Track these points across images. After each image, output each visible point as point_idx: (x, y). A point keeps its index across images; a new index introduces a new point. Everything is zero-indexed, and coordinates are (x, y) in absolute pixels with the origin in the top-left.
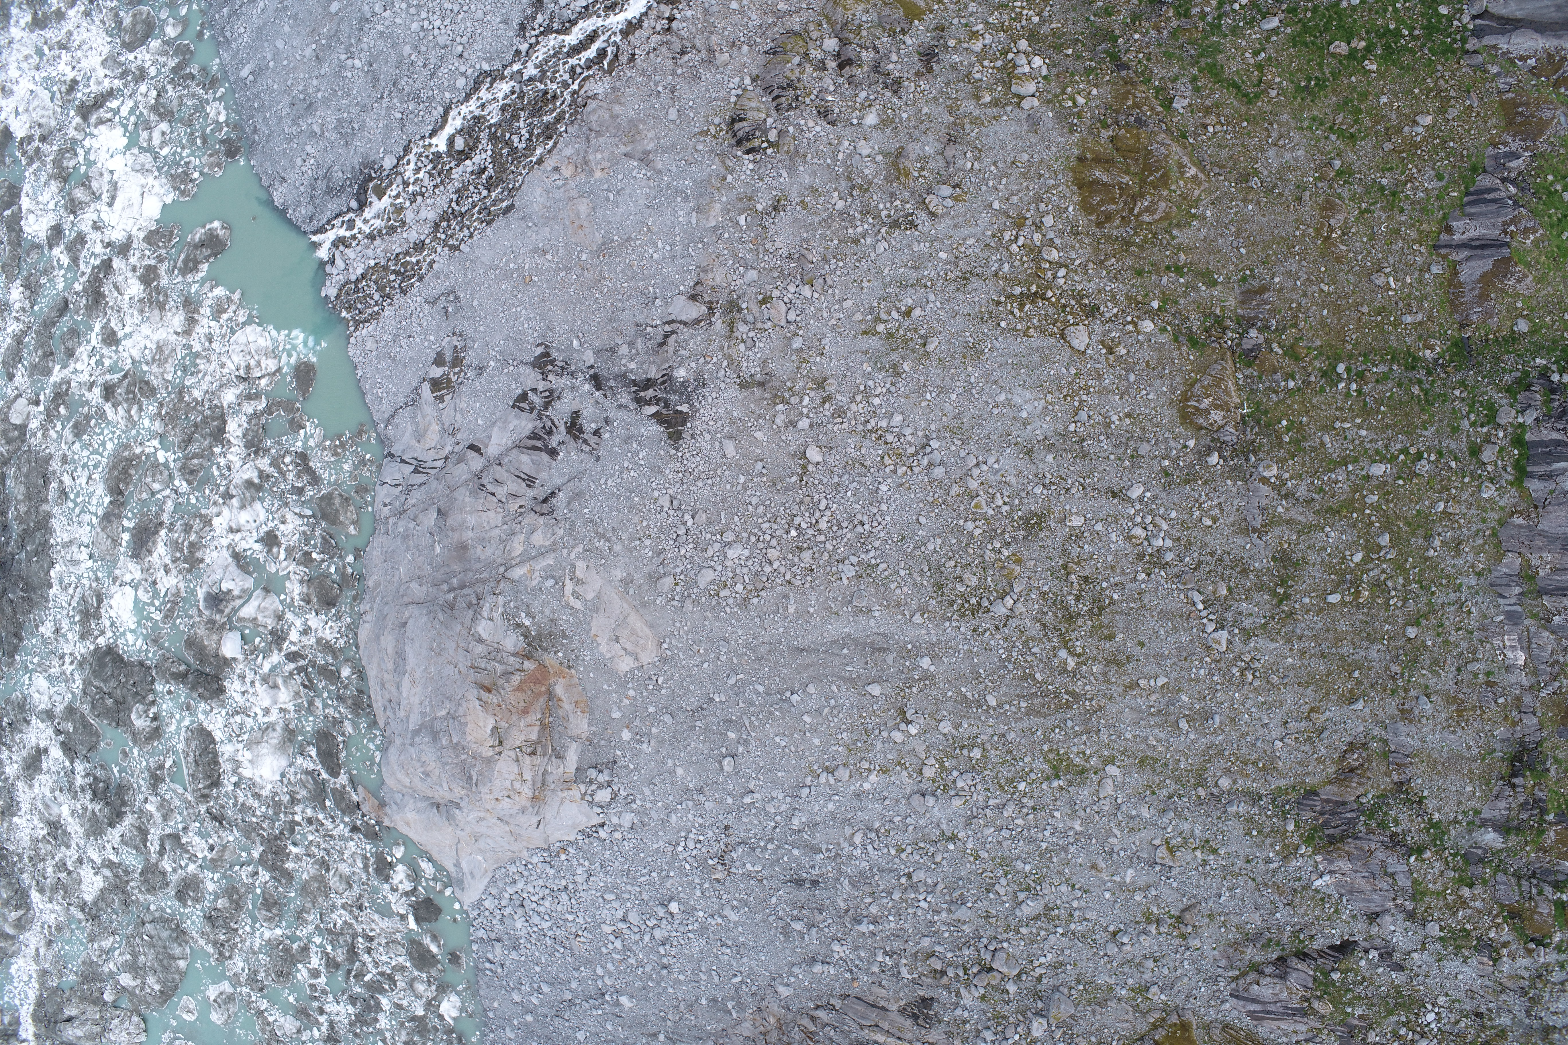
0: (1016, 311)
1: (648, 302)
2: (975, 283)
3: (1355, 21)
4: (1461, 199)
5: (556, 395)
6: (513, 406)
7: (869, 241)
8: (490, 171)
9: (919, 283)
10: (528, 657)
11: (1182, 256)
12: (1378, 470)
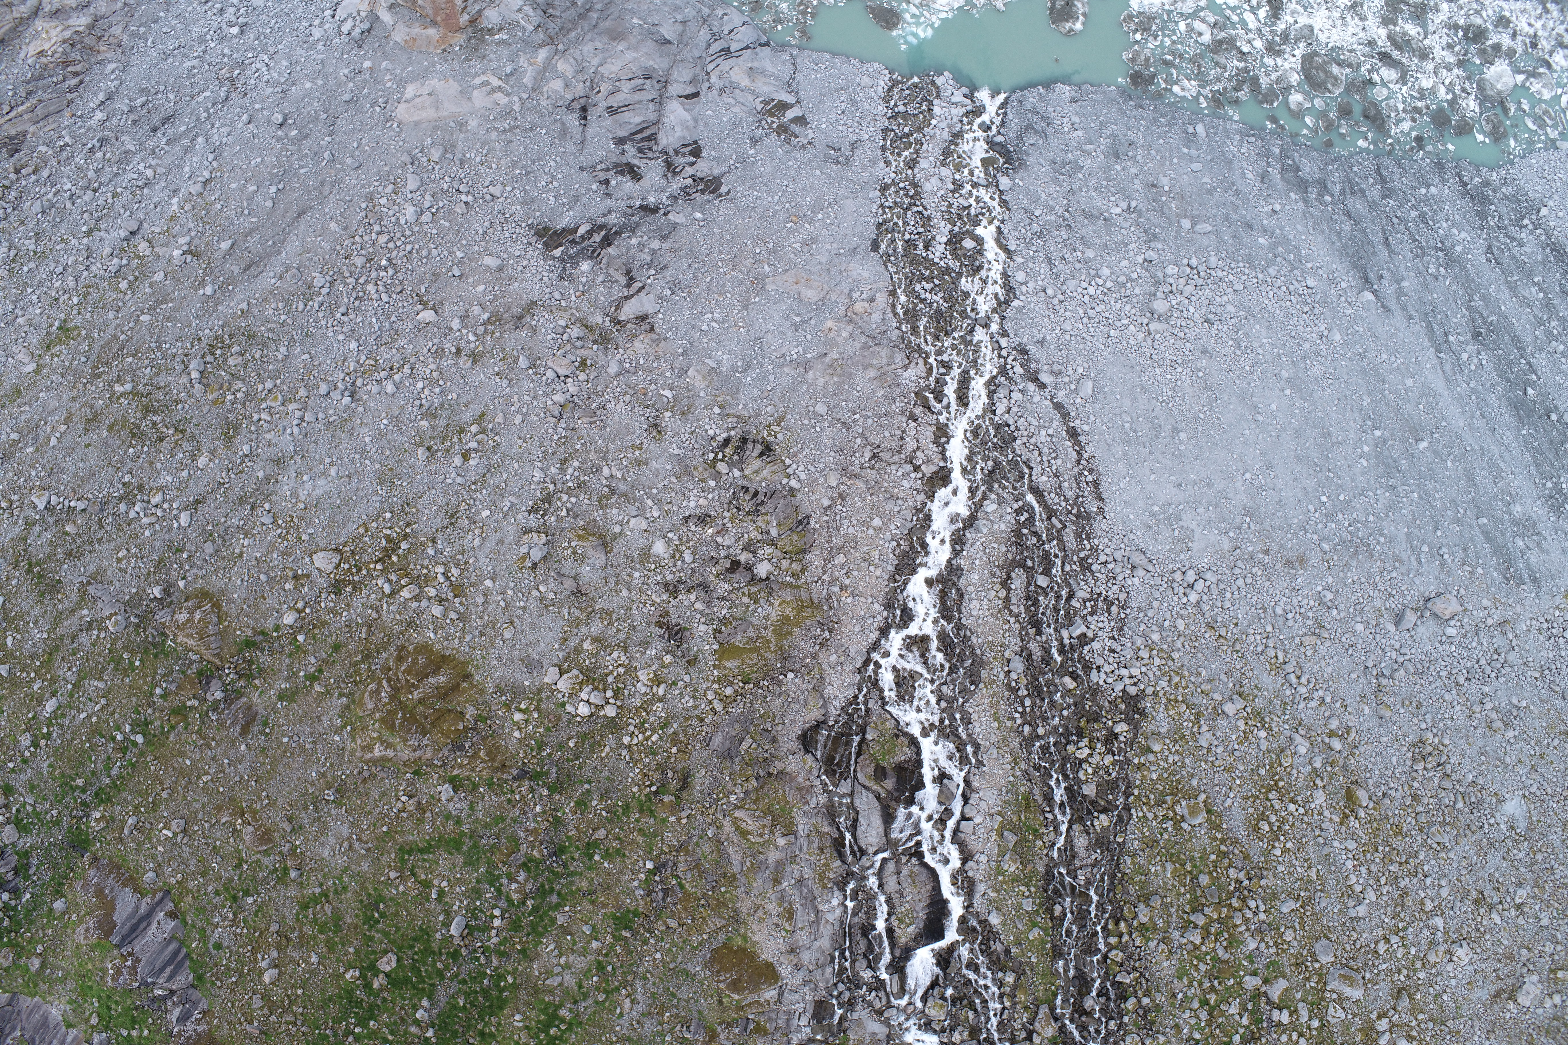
0: (388, 532)
1: (674, 286)
2: (441, 520)
3: (404, 999)
4: (188, 947)
5: (670, 175)
6: (696, 142)
7: (553, 470)
8: (920, 251)
9: (482, 480)
10: (473, 21)
11: (318, 688)
12: (50, 706)
